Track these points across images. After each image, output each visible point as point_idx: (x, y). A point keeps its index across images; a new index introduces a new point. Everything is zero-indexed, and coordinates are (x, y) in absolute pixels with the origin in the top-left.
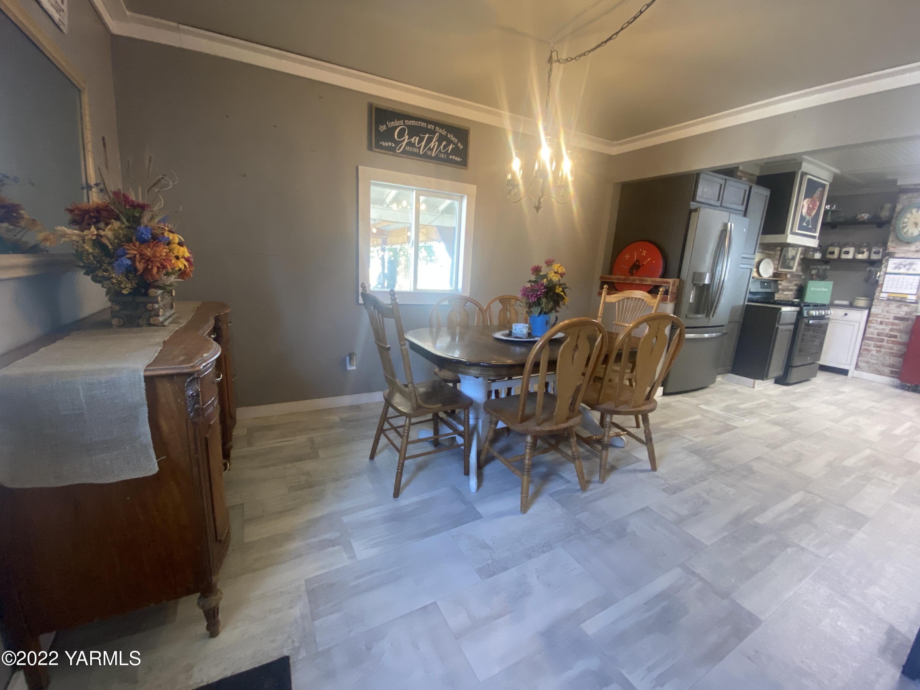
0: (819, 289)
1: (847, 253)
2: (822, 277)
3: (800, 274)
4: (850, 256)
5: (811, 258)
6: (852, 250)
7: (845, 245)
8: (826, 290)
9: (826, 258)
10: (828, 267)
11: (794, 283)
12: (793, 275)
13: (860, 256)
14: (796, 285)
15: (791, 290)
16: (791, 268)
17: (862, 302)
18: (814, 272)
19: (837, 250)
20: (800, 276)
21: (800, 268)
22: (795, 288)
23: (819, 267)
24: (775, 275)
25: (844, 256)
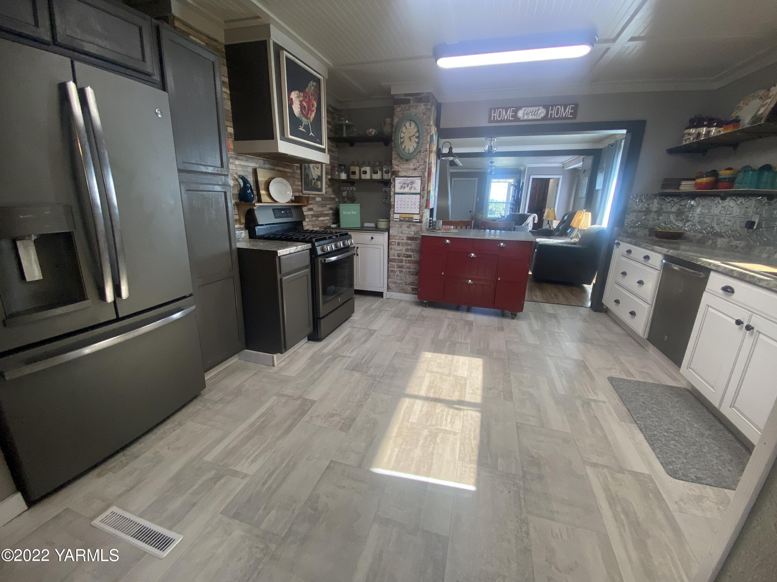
0: (349, 213)
1: (365, 172)
2: (352, 200)
3: (333, 196)
4: (368, 176)
5: (337, 178)
6: (368, 169)
7: (363, 164)
8: (356, 213)
9: (350, 179)
10: (355, 189)
11: (329, 206)
12: (324, 198)
13: (376, 177)
14: (331, 209)
15: (326, 215)
16: (321, 190)
17: (382, 224)
18: (345, 194)
19: (357, 169)
20: (334, 199)
21: (330, 190)
22: (331, 212)
23: (348, 188)
24: (297, 199)
25: (363, 177)
